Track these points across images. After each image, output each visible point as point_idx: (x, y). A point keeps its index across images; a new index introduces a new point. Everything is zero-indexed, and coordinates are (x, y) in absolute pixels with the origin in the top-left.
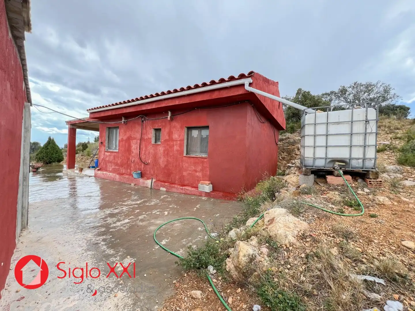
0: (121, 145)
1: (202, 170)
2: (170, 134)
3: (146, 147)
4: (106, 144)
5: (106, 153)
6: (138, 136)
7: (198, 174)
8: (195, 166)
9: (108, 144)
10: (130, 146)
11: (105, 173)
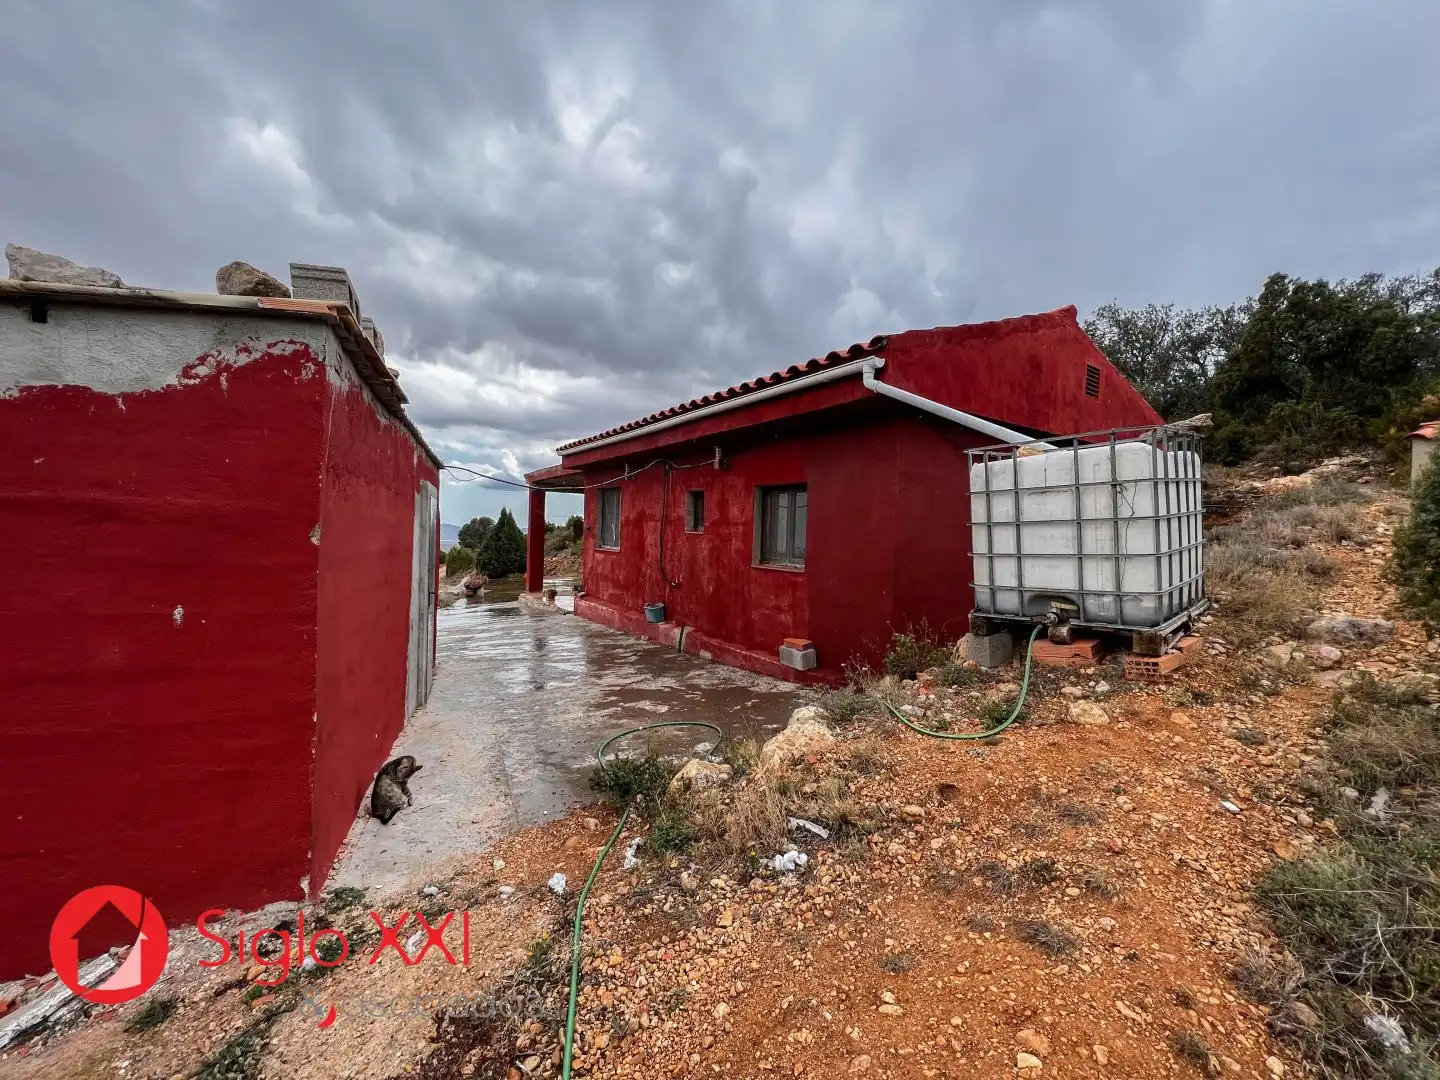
0: (624, 533)
1: (792, 607)
2: (723, 505)
3: (675, 541)
4: (597, 532)
5: (597, 555)
6: (658, 511)
7: (783, 617)
8: (777, 596)
9: (602, 530)
10: (642, 540)
11: (593, 604)
